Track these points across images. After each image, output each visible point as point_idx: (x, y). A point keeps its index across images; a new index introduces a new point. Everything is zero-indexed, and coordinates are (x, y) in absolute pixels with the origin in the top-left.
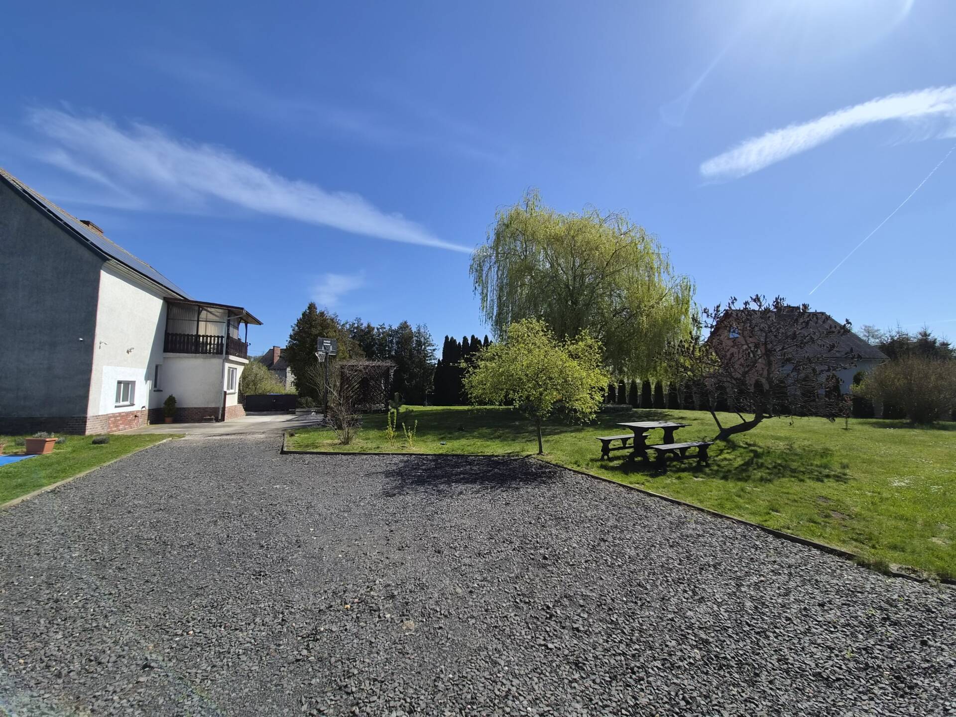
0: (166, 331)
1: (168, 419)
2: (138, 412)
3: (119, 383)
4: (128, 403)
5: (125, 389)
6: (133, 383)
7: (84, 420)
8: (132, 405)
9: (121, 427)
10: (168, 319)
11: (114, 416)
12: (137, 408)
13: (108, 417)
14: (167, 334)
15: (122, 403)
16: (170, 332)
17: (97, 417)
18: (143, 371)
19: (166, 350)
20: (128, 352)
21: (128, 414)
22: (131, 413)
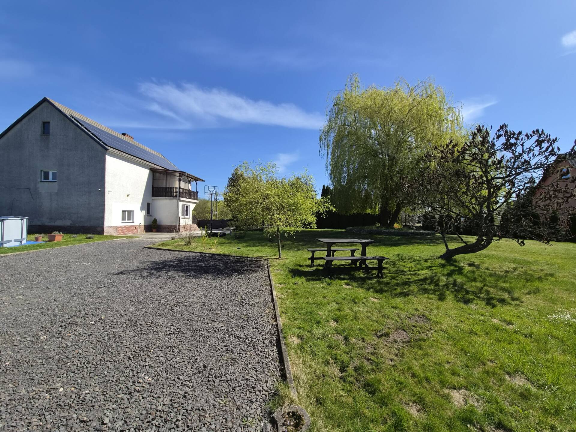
0: (153, 186)
1: (154, 230)
2: (136, 226)
3: (124, 211)
4: (131, 221)
5: (128, 215)
6: (133, 211)
7: (103, 228)
8: (133, 222)
9: (126, 233)
10: (153, 179)
11: (121, 227)
12: (136, 223)
13: (118, 228)
14: (153, 187)
15: (127, 221)
16: (155, 186)
17: (111, 227)
18: (139, 205)
19: (153, 195)
20: (128, 196)
21: (130, 227)
22: (133, 226)
